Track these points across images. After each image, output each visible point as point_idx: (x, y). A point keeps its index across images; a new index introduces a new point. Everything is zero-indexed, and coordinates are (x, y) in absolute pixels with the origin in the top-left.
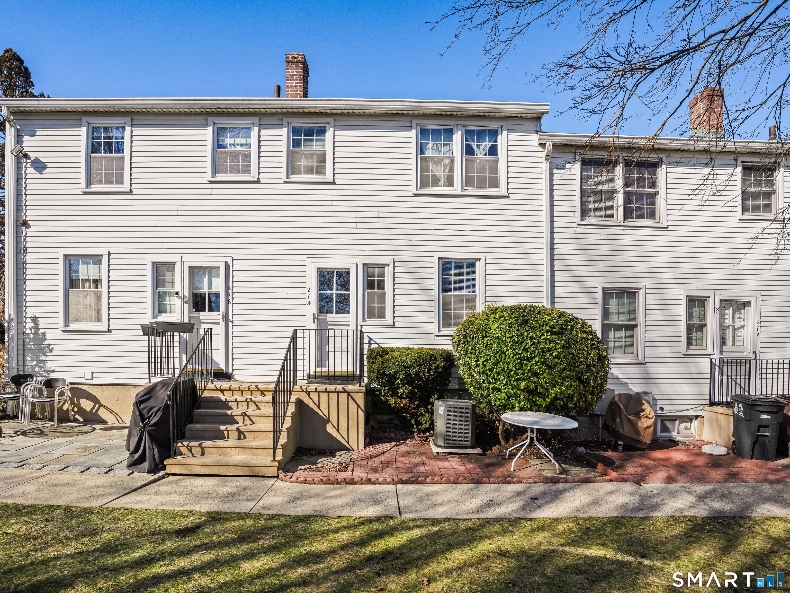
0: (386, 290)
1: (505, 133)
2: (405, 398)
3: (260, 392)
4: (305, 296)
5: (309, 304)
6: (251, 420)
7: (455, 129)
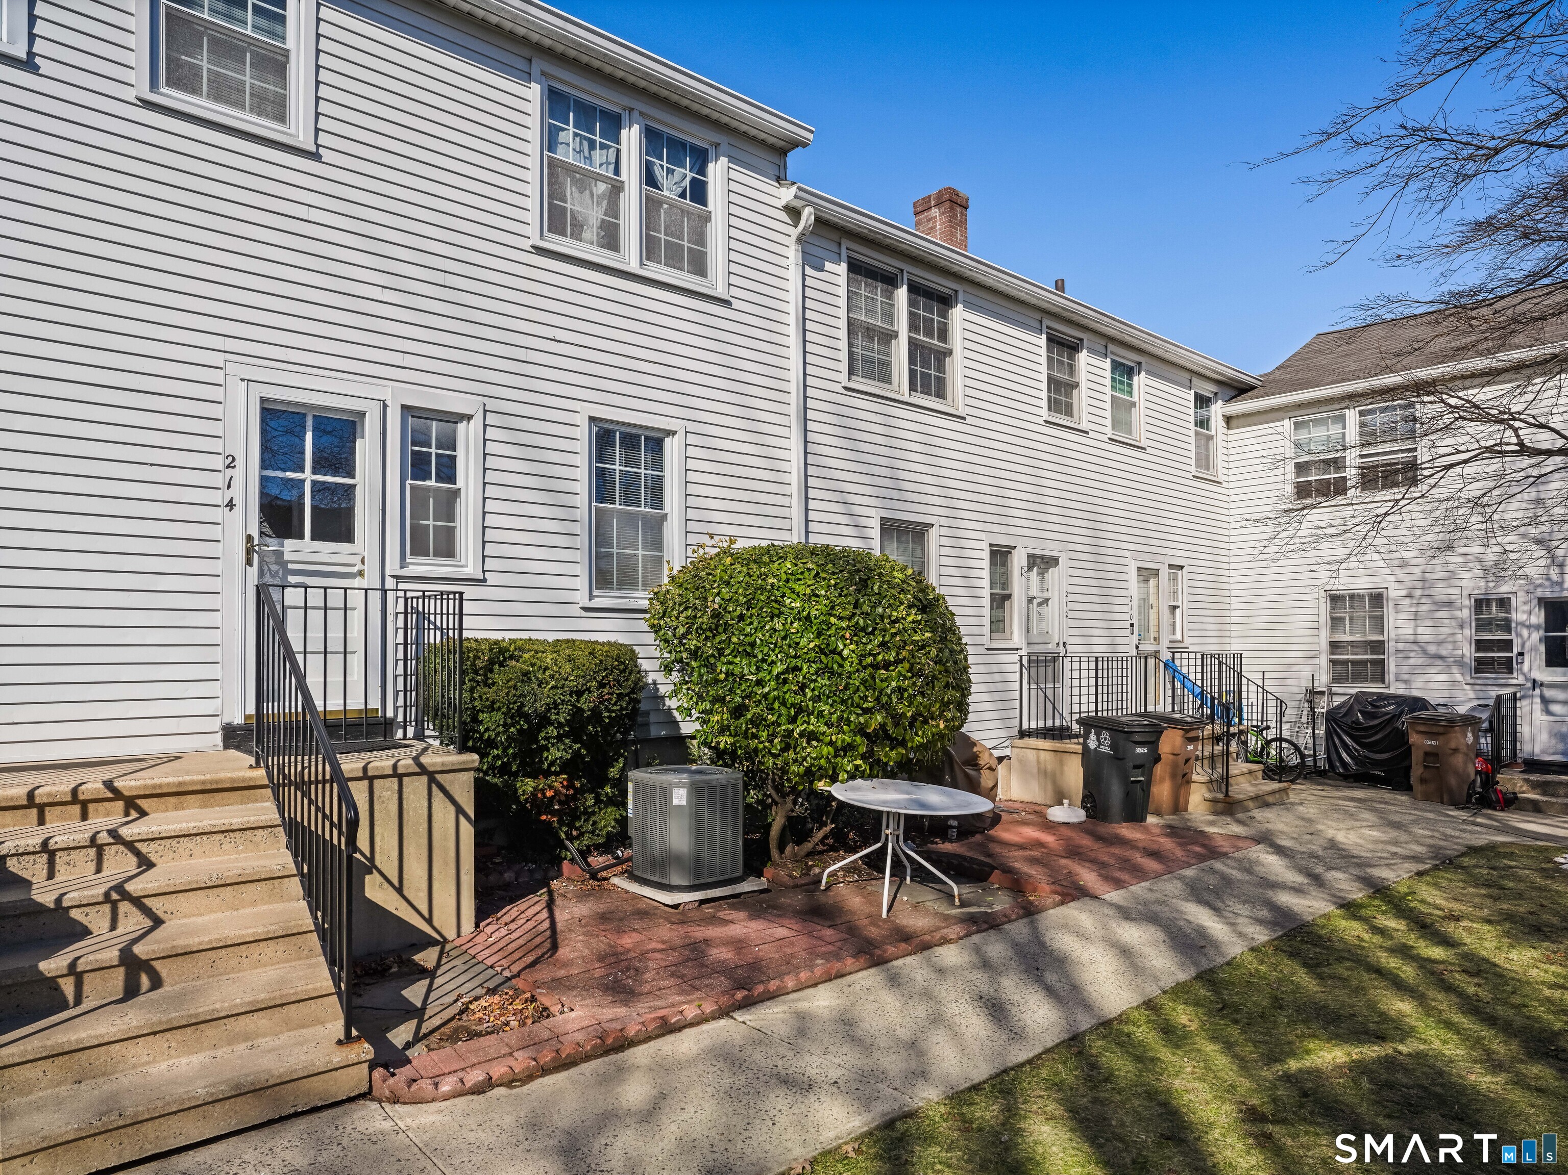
0: (460, 483)
1: (723, 160)
2: (557, 774)
3: (120, 805)
4: (218, 480)
5: (231, 505)
6: (147, 912)
7: (625, 117)
